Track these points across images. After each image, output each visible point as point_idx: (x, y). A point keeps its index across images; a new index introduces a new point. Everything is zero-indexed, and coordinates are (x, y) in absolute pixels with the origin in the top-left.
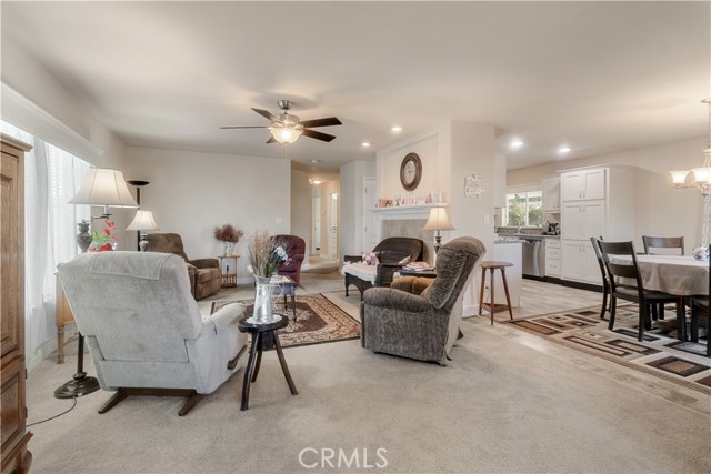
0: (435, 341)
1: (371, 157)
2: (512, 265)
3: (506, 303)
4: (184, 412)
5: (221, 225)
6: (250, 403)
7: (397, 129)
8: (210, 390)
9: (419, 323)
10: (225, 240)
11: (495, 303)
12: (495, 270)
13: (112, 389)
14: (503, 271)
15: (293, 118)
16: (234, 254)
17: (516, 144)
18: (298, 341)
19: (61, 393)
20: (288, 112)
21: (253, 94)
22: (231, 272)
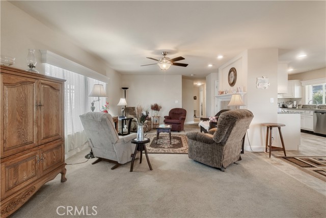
0: (217, 158)
1: (216, 71)
2: (285, 126)
3: (282, 147)
4: (113, 169)
5: (153, 103)
6: (133, 170)
7: (220, 57)
8: (123, 162)
9: (209, 149)
10: (154, 110)
11: (272, 145)
12: (273, 128)
13: (97, 157)
14: (279, 129)
15: (167, 59)
16: (158, 116)
17: (301, 56)
18: (166, 152)
19: (87, 157)
20: (166, 56)
21: (151, 51)
22: (157, 123)
